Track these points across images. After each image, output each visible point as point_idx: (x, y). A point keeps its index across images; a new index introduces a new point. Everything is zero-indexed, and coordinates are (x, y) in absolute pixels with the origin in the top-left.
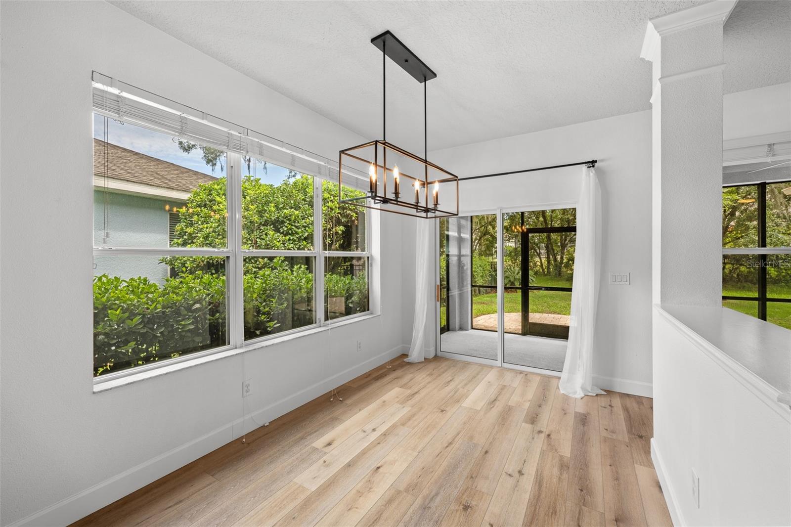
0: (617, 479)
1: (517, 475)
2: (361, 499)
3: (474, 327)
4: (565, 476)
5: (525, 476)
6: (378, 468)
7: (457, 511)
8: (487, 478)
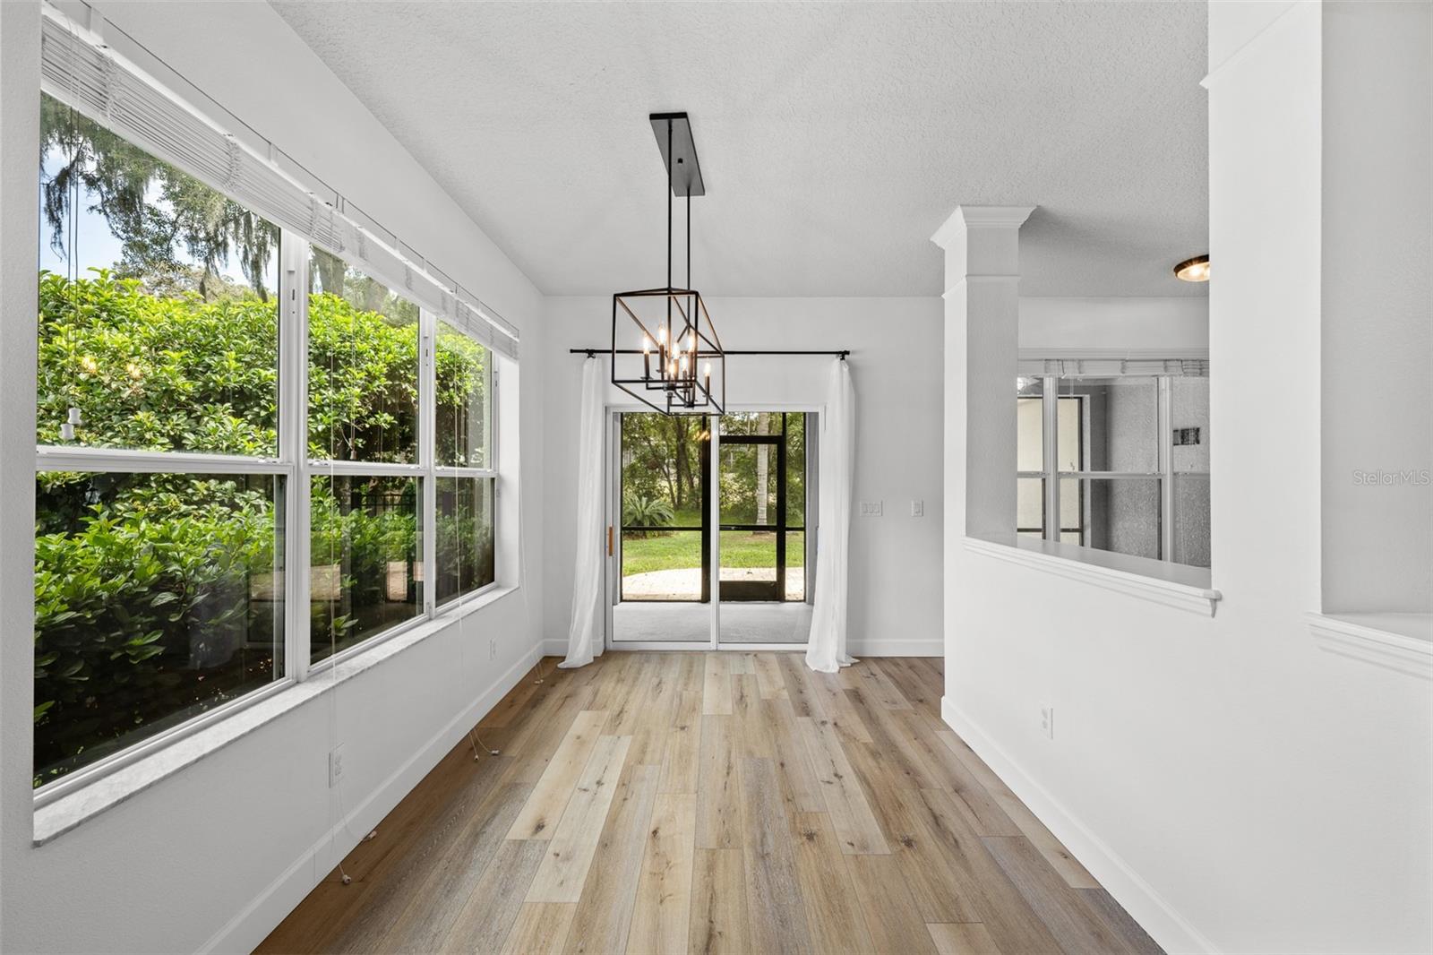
0: (930, 751)
1: (835, 780)
2: (667, 881)
3: (624, 598)
4: (883, 764)
5: (845, 778)
6: (655, 832)
7: (803, 844)
8: (806, 795)
